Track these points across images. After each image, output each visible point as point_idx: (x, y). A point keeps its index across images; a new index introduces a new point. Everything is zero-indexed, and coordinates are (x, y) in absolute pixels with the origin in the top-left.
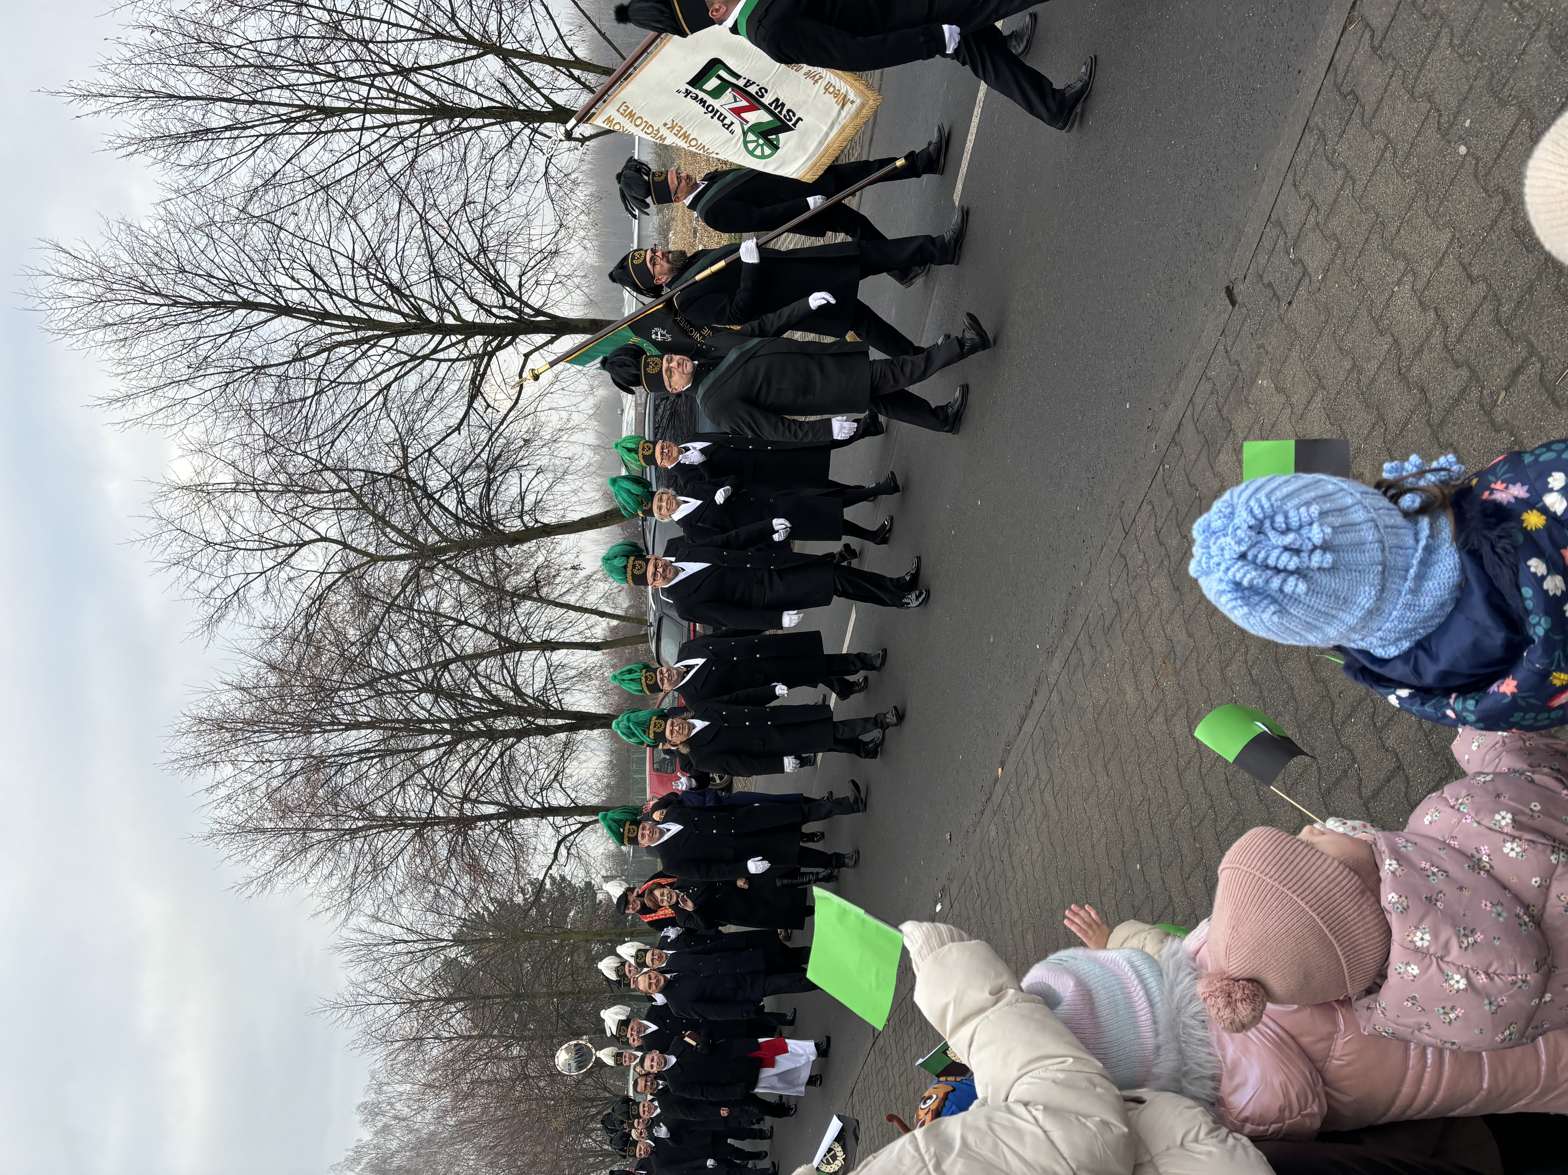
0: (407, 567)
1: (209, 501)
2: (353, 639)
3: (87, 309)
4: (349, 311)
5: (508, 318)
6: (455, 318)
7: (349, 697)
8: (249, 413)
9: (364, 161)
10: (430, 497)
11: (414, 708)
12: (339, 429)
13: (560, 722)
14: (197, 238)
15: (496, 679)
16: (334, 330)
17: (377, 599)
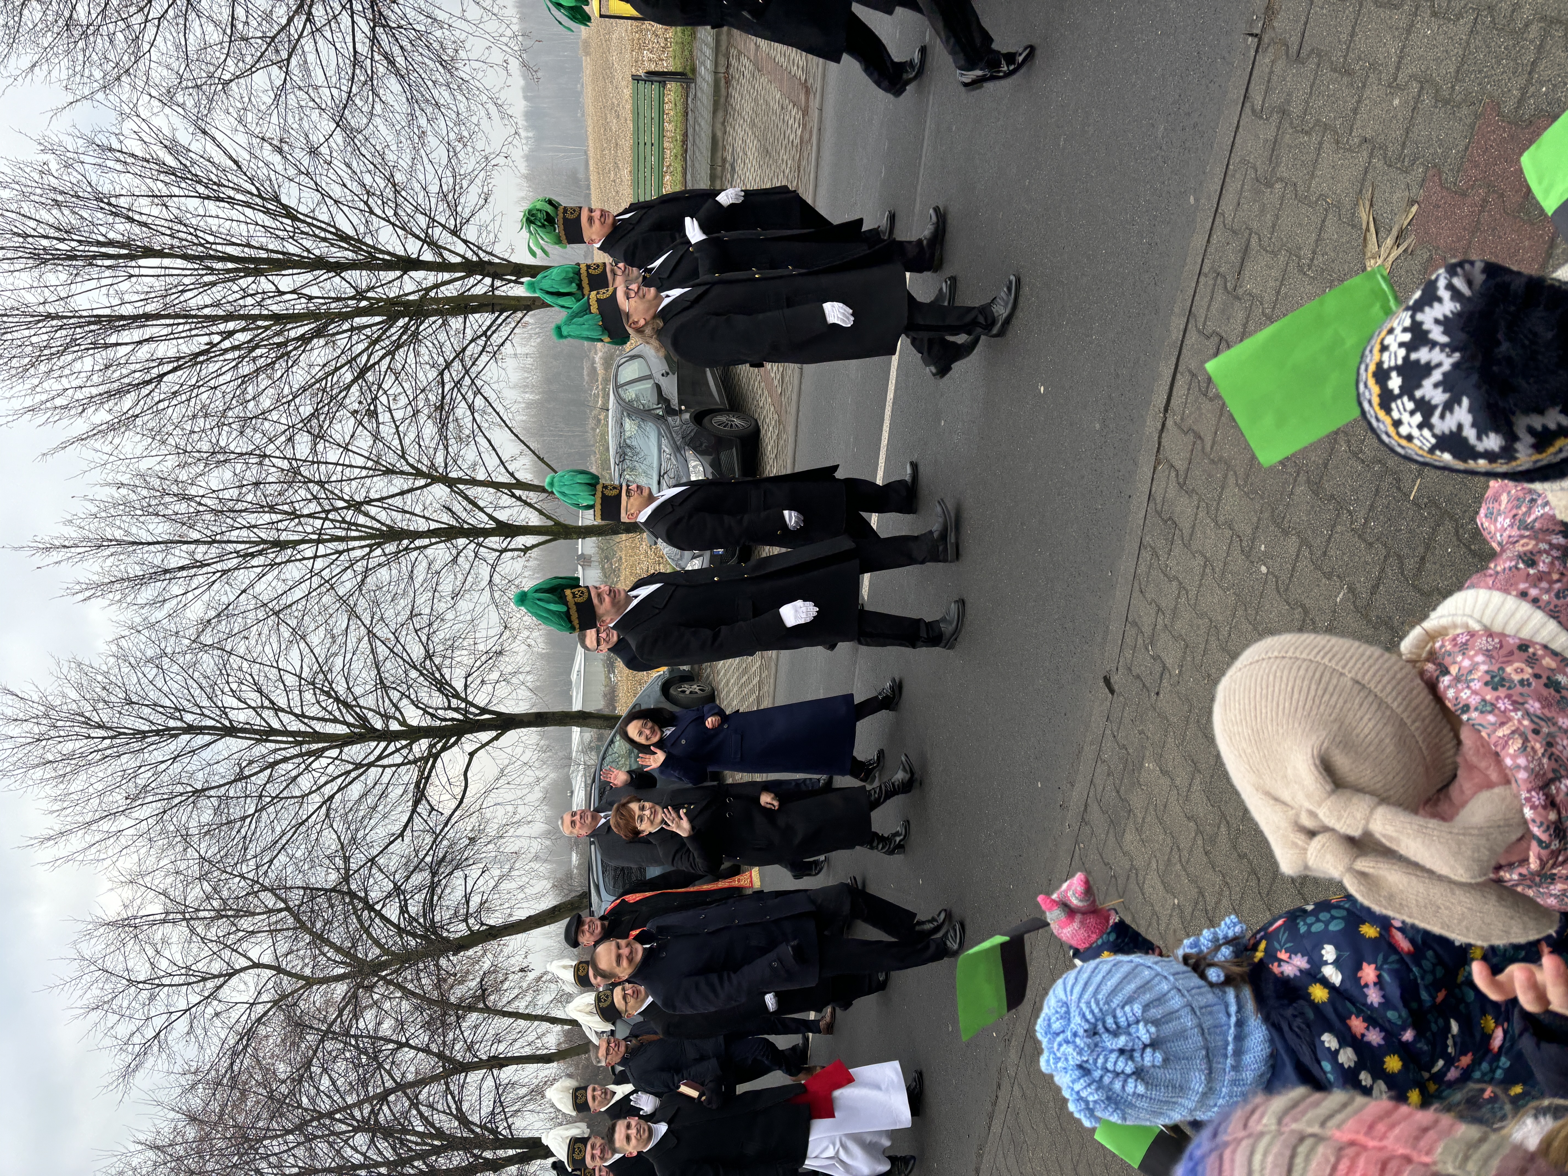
0: (345, 987)
1: (136, 936)
2: (283, 1076)
3: (28, 748)
4: (295, 725)
5: (452, 719)
6: (401, 724)
7: (275, 1146)
8: (186, 837)
9: (314, 586)
10: (371, 908)
11: (348, 1152)
12: (279, 846)
13: (511, 1152)
14: (146, 670)
15: (440, 1107)
16: (278, 746)
17: (311, 1028)
